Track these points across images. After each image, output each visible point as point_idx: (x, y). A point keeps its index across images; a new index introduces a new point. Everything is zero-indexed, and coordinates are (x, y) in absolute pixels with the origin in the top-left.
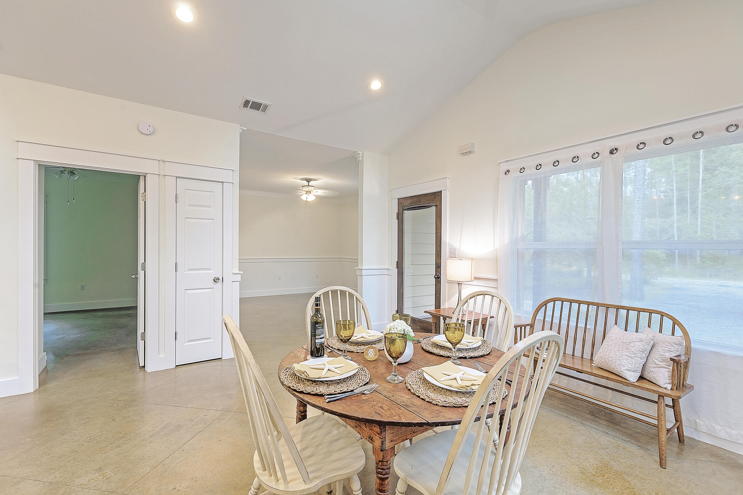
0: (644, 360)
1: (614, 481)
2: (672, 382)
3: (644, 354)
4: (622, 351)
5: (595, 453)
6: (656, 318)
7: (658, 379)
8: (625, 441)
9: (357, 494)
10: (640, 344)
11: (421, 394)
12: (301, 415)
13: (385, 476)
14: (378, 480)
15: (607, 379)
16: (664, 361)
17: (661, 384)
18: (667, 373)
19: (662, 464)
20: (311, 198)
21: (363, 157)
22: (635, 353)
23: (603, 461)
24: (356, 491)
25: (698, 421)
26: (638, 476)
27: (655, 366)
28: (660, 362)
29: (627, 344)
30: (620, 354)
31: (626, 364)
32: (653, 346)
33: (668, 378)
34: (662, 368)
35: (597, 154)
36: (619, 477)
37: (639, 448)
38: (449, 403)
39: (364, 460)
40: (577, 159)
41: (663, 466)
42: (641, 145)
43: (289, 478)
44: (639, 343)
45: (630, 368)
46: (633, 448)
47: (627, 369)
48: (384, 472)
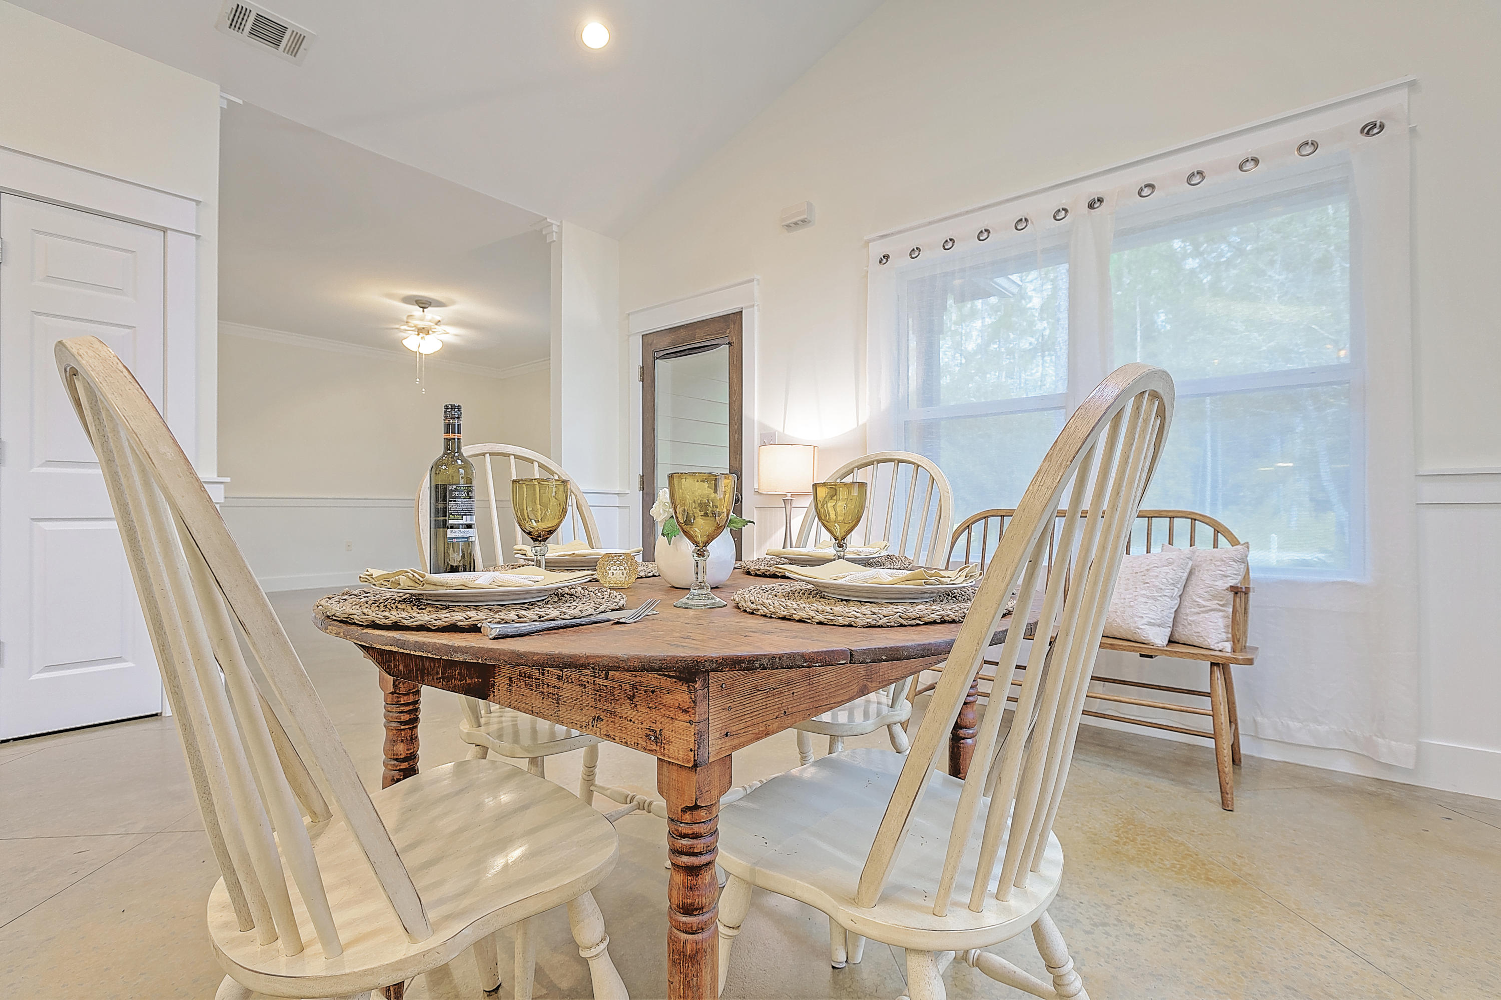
0: (1176, 602)
1: (1157, 846)
2: (1233, 636)
3: (1176, 590)
4: (1134, 590)
5: (1101, 802)
6: (1183, 525)
7: (1206, 634)
8: (1145, 774)
9: (595, 954)
10: (1168, 571)
11: (795, 609)
12: (400, 770)
13: (703, 857)
14: (679, 878)
15: (1112, 649)
16: (1214, 597)
17: (1213, 643)
18: (1221, 620)
19: (1226, 805)
20: (429, 345)
21: (560, 234)
22: (1161, 589)
23: (1121, 814)
24: (589, 945)
25: (1259, 719)
26: (1193, 831)
27: (1197, 610)
28: (1207, 601)
29: (1143, 574)
30: (1131, 596)
31: (1145, 612)
32: (1190, 574)
33: (1223, 630)
34: (1211, 613)
35: (1063, 212)
36: (1163, 838)
37: (1173, 783)
38: (885, 617)
39: (615, 844)
40: (1025, 224)
41: (1228, 806)
42: (1146, 189)
43: (344, 936)
44: (1166, 568)
45: (1153, 619)
46: (1163, 785)
47: (1148, 622)
48: (699, 844)
